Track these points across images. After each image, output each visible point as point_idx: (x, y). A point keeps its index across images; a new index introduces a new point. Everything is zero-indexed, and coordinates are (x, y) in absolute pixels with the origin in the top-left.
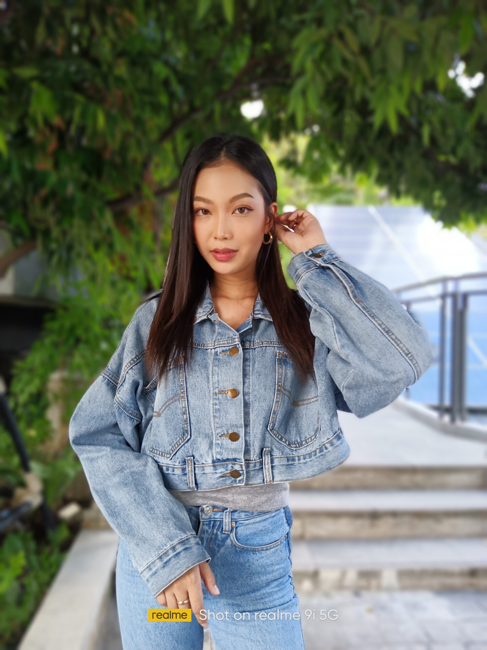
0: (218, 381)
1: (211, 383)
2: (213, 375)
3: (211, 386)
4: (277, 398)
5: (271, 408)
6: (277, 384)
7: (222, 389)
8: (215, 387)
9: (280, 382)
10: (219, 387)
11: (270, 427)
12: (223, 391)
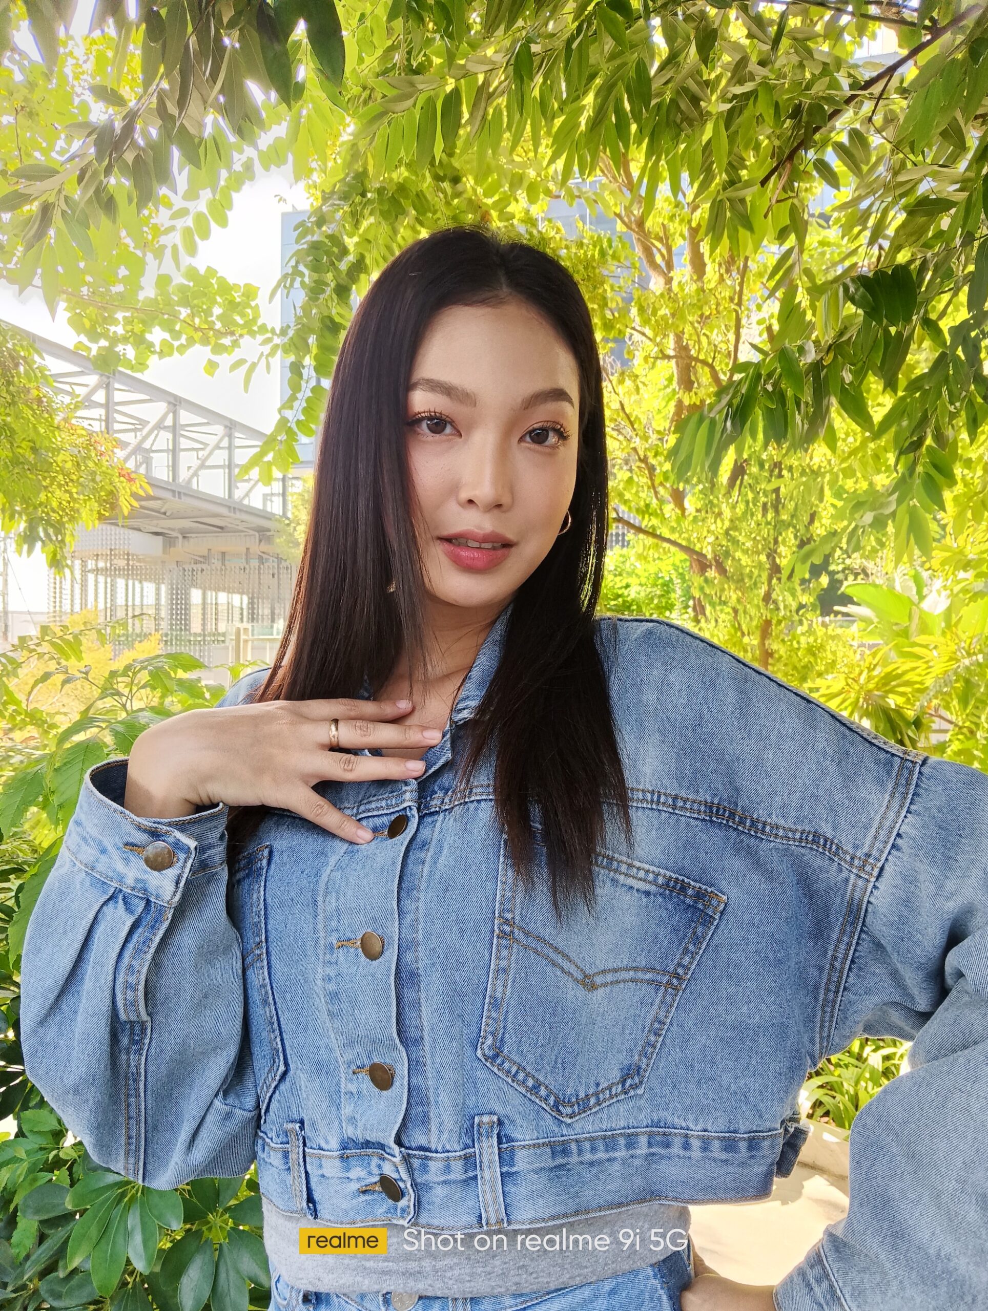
0: (337, 909)
1: (320, 917)
2: (326, 893)
3: (320, 926)
4: (498, 958)
5: (482, 988)
6: (500, 916)
7: (349, 935)
8: (329, 928)
9: (508, 911)
10: (341, 928)
11: (482, 1049)
12: (349, 940)
